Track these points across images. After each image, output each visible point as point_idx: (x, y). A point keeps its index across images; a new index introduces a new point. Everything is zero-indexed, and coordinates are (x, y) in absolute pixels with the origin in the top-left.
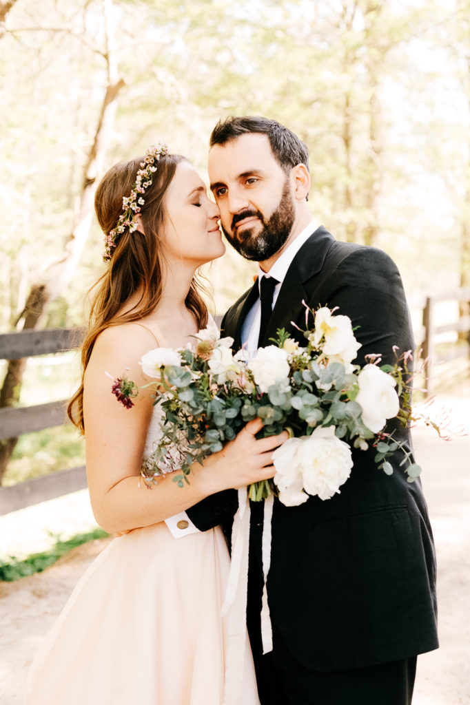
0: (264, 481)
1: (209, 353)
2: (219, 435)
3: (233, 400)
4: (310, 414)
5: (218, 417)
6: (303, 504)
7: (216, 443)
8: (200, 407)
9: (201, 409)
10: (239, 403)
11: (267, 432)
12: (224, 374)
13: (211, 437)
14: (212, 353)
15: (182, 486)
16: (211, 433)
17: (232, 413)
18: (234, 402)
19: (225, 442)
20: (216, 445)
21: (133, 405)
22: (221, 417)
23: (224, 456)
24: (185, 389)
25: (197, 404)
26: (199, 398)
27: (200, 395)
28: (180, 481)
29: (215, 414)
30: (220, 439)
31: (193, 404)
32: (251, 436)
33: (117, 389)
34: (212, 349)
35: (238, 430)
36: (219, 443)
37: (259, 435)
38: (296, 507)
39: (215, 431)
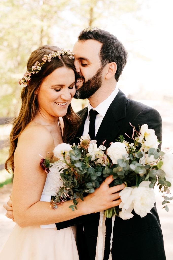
0: (113, 208)
1: (87, 145)
2: (93, 185)
3: (98, 168)
4: (140, 171)
5: (93, 175)
6: (131, 219)
7: (92, 189)
8: (84, 171)
9: (85, 172)
10: (101, 169)
11: (116, 183)
12: (95, 155)
13: (89, 186)
14: (89, 145)
15: (74, 210)
16: (89, 184)
17: (99, 174)
18: (99, 169)
19: (95, 188)
20: (91, 190)
21: (50, 171)
22: (94, 175)
23: (94, 196)
24: (77, 162)
25: (83, 169)
26: (84, 166)
27: (84, 165)
28: (73, 208)
29: (91, 174)
30: (93, 187)
31: (81, 169)
32: (107, 185)
33: (43, 164)
34: (89, 144)
35: (101, 183)
36: (93, 189)
37: (112, 185)
38: (127, 220)
39: (91, 183)
